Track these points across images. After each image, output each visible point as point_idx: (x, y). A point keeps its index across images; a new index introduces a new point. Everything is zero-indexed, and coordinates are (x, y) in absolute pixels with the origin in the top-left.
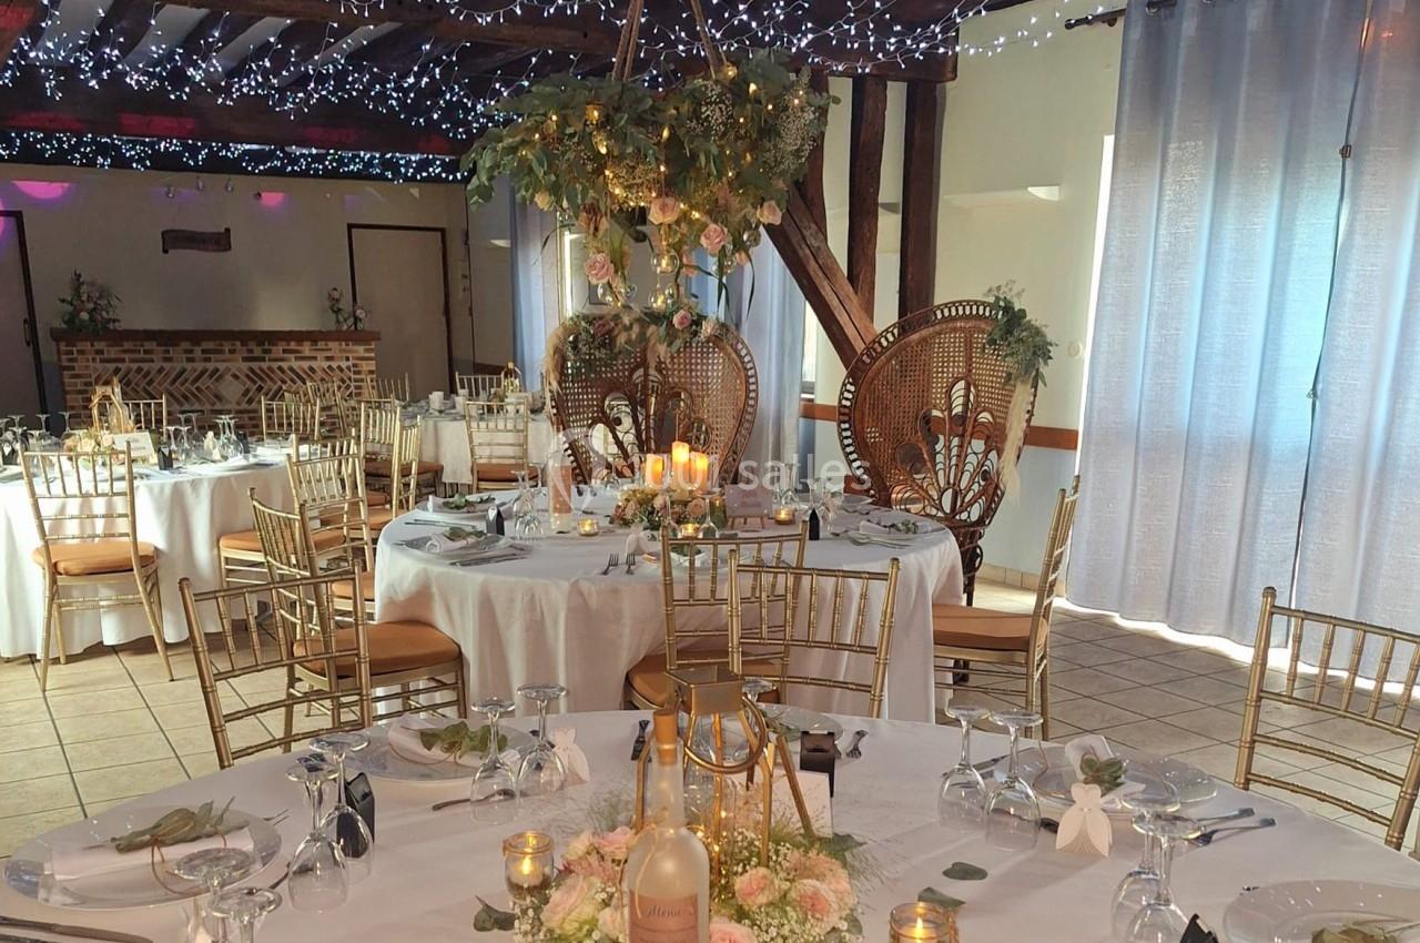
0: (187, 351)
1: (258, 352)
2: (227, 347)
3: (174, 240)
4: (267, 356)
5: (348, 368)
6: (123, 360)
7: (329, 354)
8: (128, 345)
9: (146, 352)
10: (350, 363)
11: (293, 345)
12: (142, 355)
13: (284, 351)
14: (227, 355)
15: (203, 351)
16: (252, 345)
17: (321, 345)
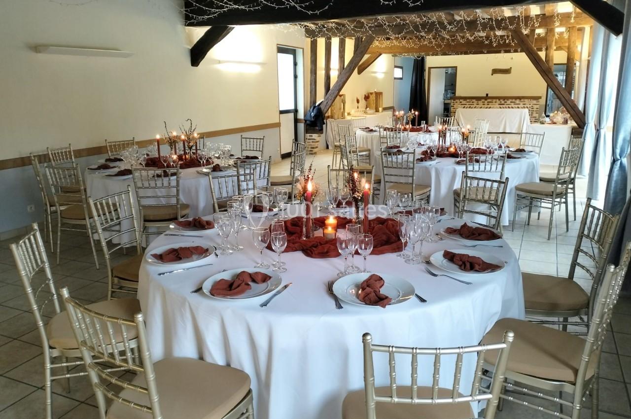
0: (483, 102)
1: (503, 102)
2: (494, 101)
3: (495, 71)
4: (505, 104)
5: (530, 107)
6: (466, 105)
7: (524, 103)
8: (468, 100)
9: (473, 102)
10: (531, 106)
11: (514, 100)
12: (471, 103)
13: (511, 102)
14: (494, 103)
15: (488, 102)
16: (501, 100)
17: (522, 100)
